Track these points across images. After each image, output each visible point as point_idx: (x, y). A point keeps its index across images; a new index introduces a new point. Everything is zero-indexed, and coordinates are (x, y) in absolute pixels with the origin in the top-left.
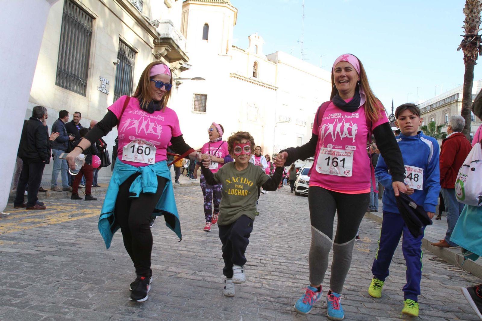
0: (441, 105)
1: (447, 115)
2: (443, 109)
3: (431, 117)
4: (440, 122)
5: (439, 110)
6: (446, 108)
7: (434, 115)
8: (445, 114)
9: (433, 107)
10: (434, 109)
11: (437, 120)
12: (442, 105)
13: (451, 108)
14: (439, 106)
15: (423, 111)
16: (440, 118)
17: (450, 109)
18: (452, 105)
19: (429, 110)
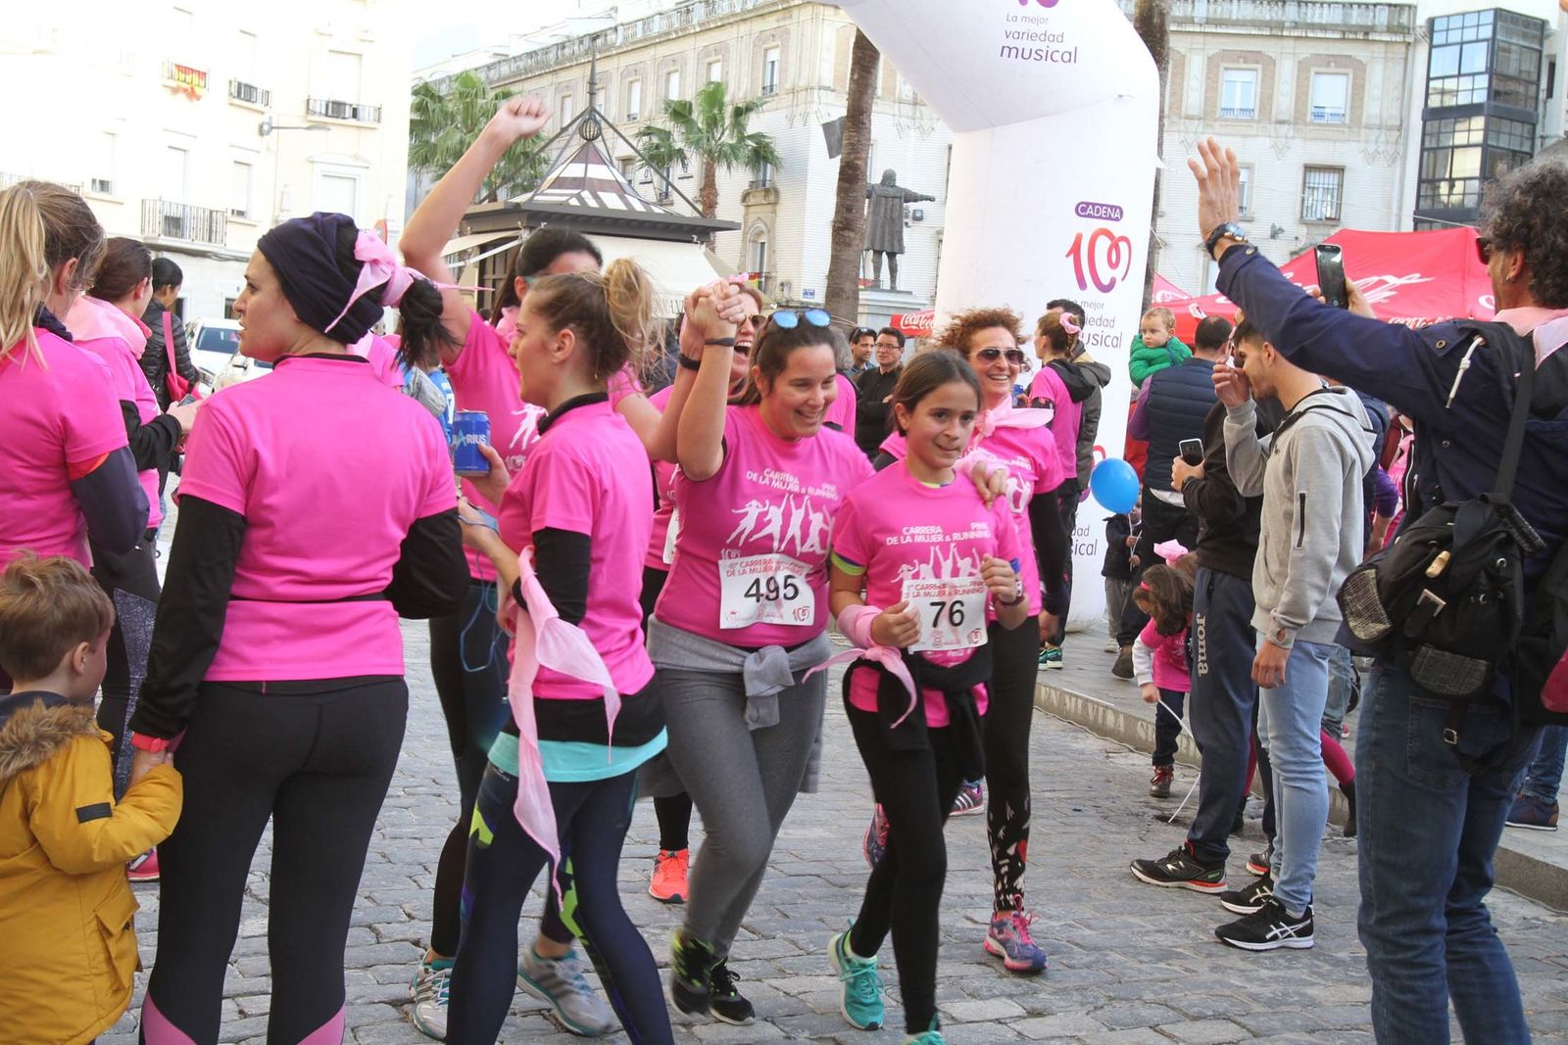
0: (750, 6)
1: (774, 55)
2: (758, 26)
3: (708, 55)
4: (745, 84)
5: (744, 28)
6: (770, 23)
7: (721, 50)
8: (766, 50)
9: (720, 13)
10: (721, 19)
11: (733, 72)
12: (755, 9)
13: (791, 24)
14: (743, 12)
15: (677, 25)
16: (746, 68)
17: (788, 33)
18: (795, 12)
19: (700, 25)
